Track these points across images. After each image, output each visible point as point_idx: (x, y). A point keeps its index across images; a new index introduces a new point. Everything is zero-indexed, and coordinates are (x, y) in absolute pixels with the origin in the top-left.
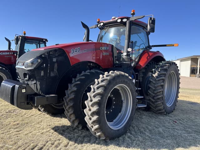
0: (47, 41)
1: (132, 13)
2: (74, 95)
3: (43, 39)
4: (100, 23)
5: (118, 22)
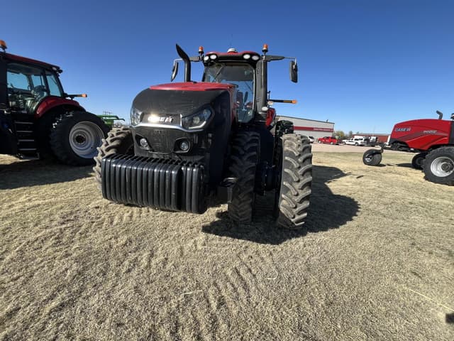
0: (61, 71)
4: (209, 55)
5: (245, 59)
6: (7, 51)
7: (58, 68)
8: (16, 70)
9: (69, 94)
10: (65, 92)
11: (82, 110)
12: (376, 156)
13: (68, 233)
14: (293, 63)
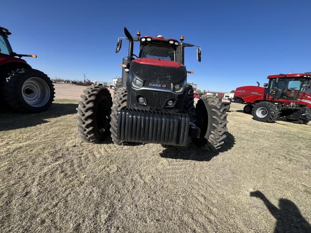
0: (10, 34)
4: (146, 38)
5: (170, 44)
9: (17, 53)
10: (13, 51)
11: (29, 67)
12: (228, 106)
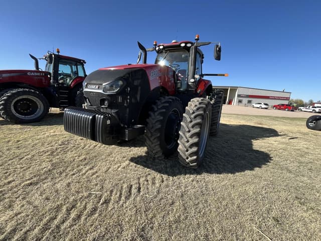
0: (85, 63)
1: (196, 38)
2: (160, 124)
3: (80, 60)
4: (159, 46)
5: (181, 47)
6: (60, 54)
7: (84, 61)
8: (65, 64)
13: (59, 151)
14: (217, 46)
